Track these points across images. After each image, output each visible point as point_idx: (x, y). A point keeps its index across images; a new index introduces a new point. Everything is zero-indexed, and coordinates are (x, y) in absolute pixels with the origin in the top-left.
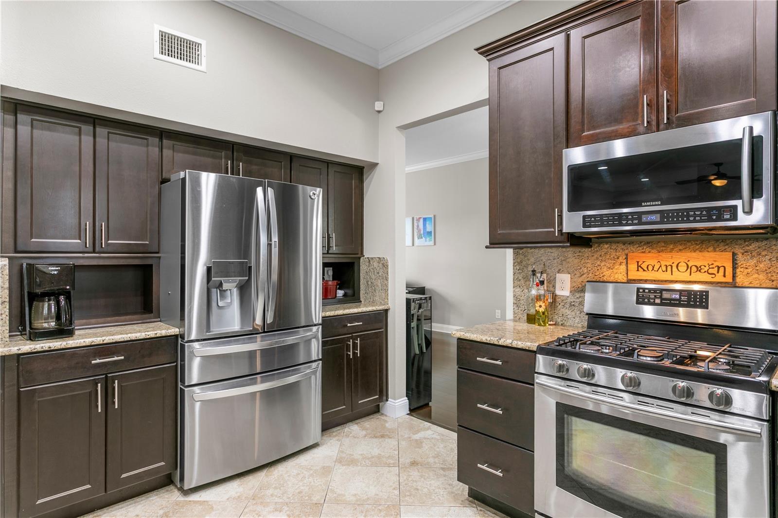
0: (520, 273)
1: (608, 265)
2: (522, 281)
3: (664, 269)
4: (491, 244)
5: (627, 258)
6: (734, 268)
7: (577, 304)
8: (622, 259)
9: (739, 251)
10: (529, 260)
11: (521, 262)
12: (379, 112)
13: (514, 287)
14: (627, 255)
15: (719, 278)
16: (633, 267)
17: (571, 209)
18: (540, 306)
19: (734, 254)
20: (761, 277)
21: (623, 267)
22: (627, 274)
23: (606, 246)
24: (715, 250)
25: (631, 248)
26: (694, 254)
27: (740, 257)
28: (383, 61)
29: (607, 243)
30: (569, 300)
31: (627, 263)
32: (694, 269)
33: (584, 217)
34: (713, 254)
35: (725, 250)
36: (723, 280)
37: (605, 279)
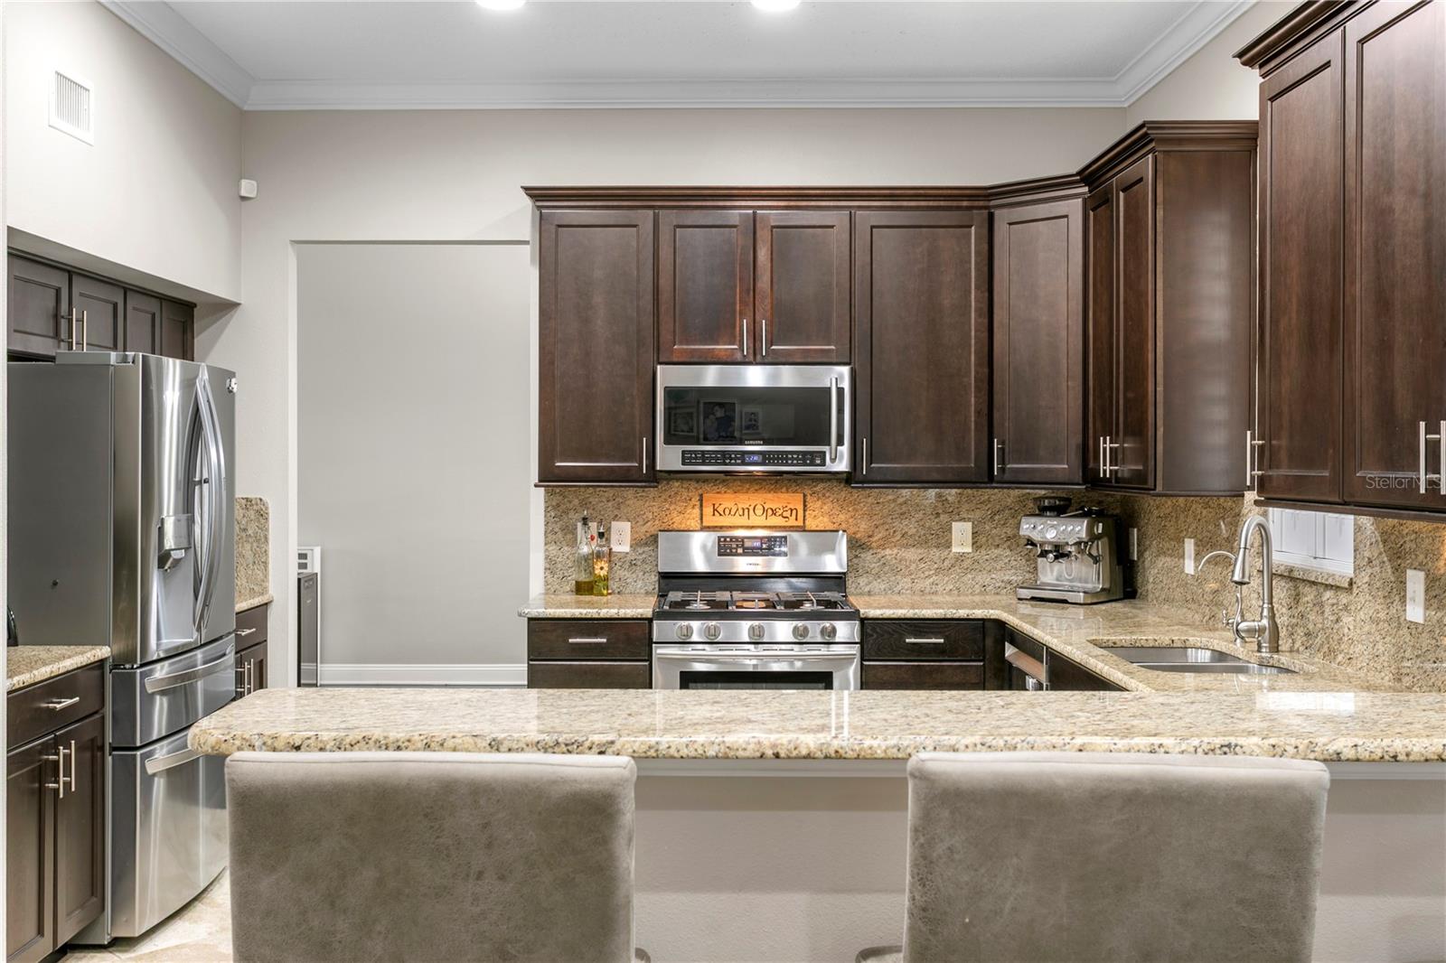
0: (556, 522)
1: (679, 509)
2: (560, 535)
3: (741, 513)
4: (540, 481)
5: (701, 500)
6: (805, 511)
7: (639, 563)
8: (695, 501)
9: (808, 492)
10: (570, 502)
11: (558, 505)
12: (244, 198)
13: (546, 544)
14: (701, 496)
15: (792, 522)
16: (708, 510)
17: (668, 441)
18: (602, 568)
19: (805, 496)
20: (826, 519)
21: (697, 511)
22: (701, 519)
23: (677, 484)
24: (787, 492)
25: (706, 487)
26: (770, 496)
27: (809, 497)
28: (257, 100)
29: (677, 480)
30: (629, 558)
31: (701, 506)
32: (770, 512)
33: (683, 452)
34: (786, 495)
35: (796, 492)
36: (796, 524)
37: (675, 526)
